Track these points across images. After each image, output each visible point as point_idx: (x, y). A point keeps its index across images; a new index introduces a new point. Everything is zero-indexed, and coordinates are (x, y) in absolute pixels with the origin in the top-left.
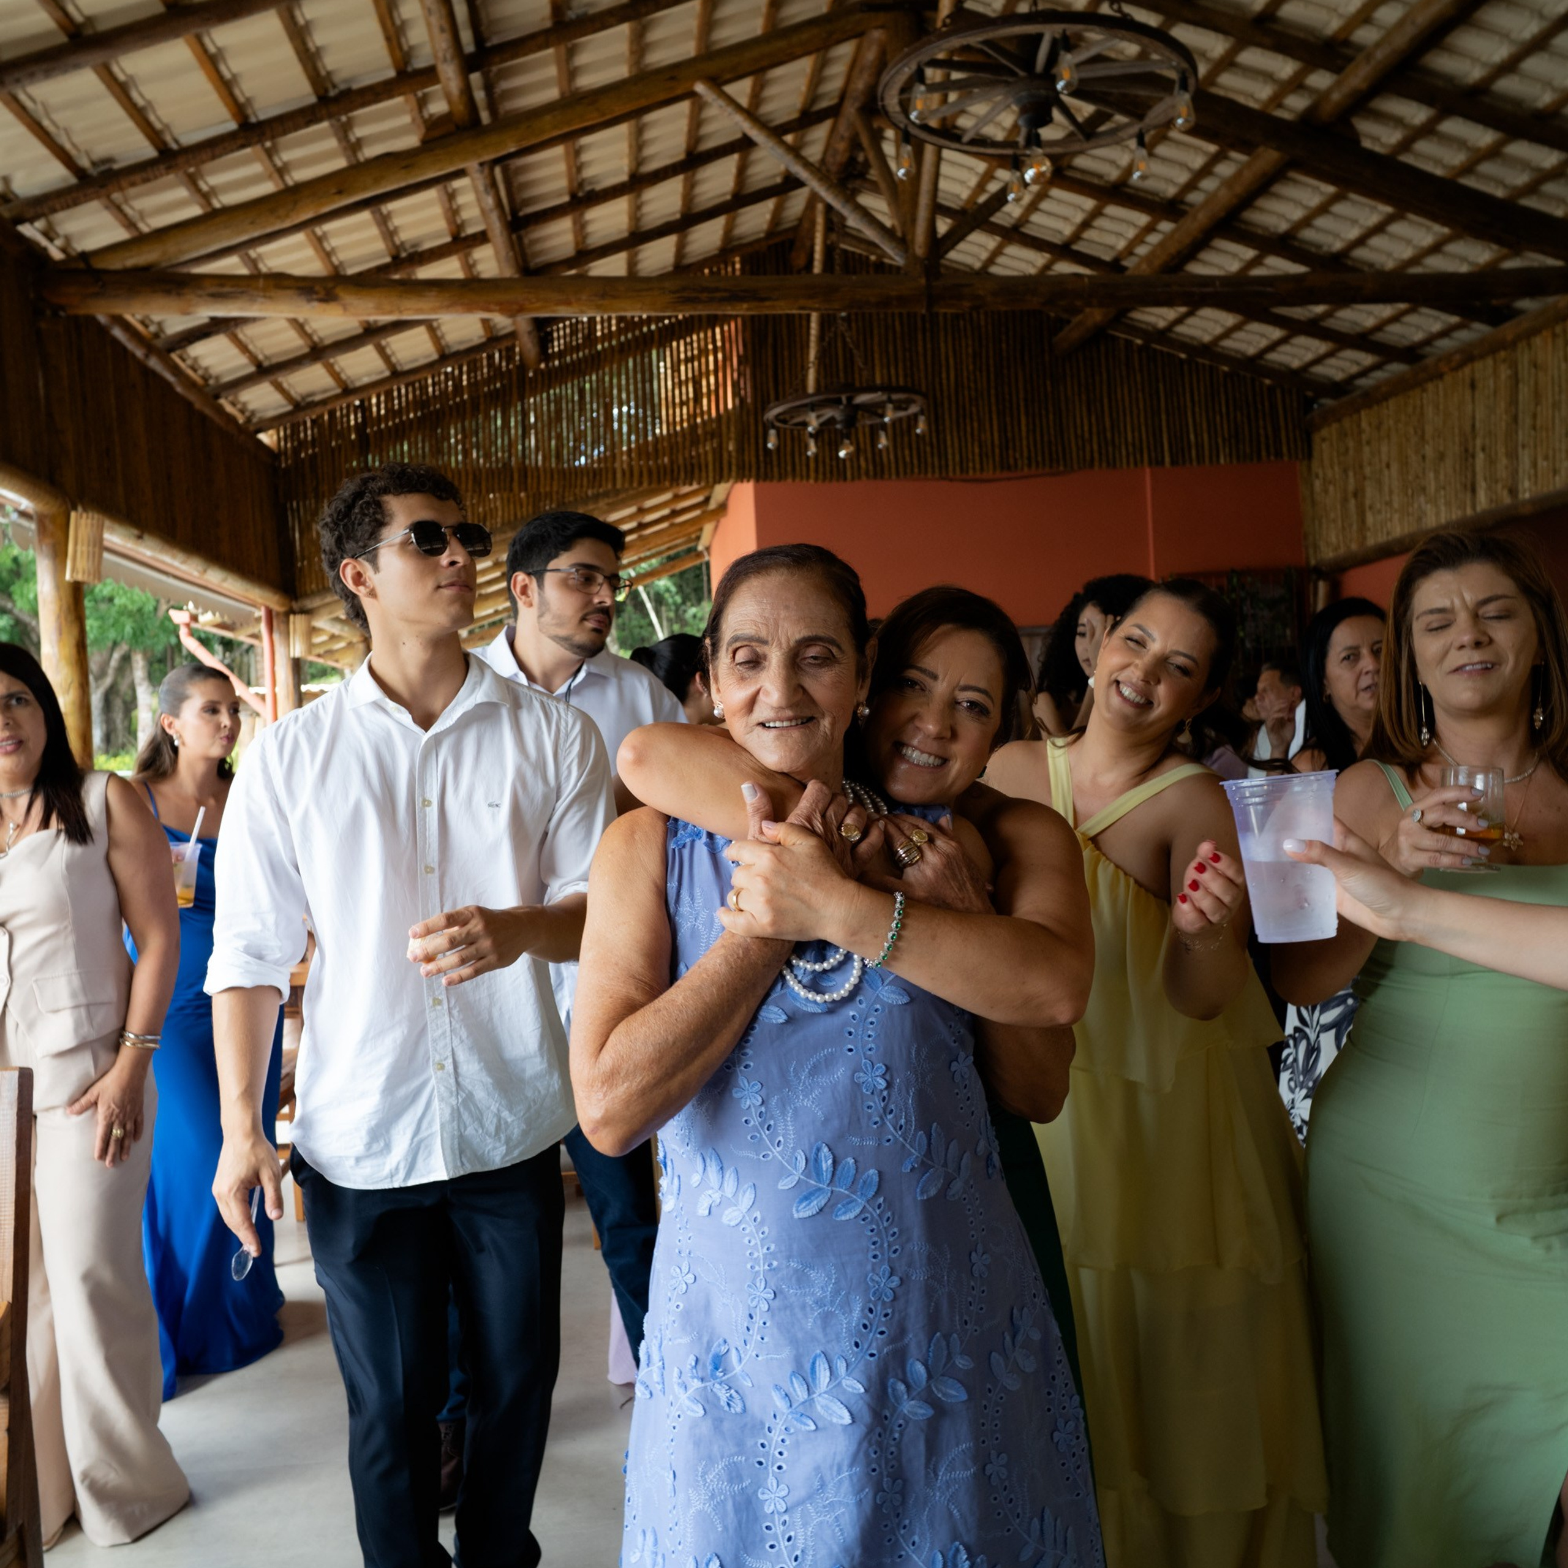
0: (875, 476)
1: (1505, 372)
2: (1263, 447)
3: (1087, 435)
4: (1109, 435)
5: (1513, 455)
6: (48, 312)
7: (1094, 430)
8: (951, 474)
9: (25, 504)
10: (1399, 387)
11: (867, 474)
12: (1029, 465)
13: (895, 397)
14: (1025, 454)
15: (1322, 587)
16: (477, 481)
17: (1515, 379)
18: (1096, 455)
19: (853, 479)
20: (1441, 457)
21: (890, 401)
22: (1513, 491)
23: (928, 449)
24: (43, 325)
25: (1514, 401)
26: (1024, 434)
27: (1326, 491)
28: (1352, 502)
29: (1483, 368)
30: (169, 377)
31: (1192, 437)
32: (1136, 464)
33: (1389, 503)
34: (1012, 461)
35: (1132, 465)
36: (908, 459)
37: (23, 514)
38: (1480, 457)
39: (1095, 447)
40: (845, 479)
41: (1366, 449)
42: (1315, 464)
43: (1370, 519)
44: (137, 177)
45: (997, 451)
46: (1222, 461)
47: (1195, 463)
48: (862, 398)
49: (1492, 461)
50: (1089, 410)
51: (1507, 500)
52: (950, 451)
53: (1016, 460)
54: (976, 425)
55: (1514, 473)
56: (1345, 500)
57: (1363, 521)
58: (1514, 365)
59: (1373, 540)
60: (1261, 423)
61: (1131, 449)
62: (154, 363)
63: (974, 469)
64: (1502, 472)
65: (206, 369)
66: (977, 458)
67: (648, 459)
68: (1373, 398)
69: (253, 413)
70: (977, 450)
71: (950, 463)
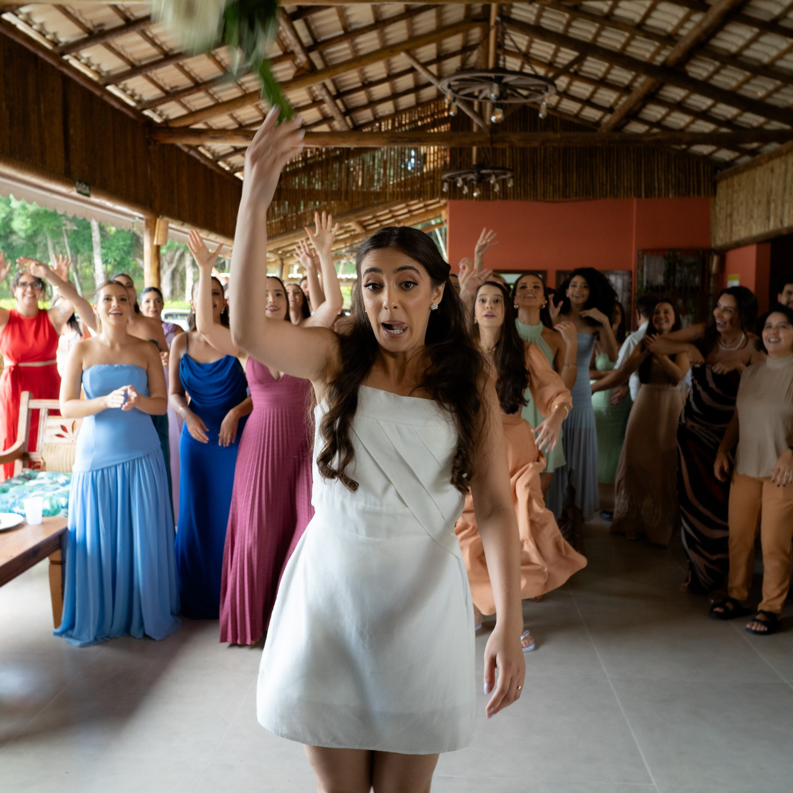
0: (503, 199)
1: (783, 167)
2: (691, 190)
3: (605, 182)
4: (615, 183)
5: (783, 205)
6: (153, 143)
7: (609, 180)
8: (539, 199)
9: (141, 216)
10: (748, 167)
11: (500, 198)
12: (576, 196)
13: (496, 171)
14: (574, 190)
15: (716, 258)
16: (326, 195)
17: (786, 170)
18: (609, 192)
19: (493, 200)
20: (760, 202)
21: (494, 173)
22: (782, 222)
23: (529, 187)
24: (151, 148)
25: (785, 181)
26: (574, 181)
27: (720, 212)
28: (729, 220)
29: (776, 163)
30: (198, 157)
31: (656, 185)
32: (627, 197)
33: (741, 222)
34: (568, 194)
35: (626, 197)
36: (519, 191)
37: (140, 218)
38: (772, 205)
39: (608, 188)
40: (489, 199)
41: (735, 195)
42: (717, 198)
43: (734, 229)
44: (186, 93)
45: (561, 189)
46: (671, 196)
47: (657, 196)
48: (484, 171)
49: (776, 207)
50: (607, 171)
51: (779, 226)
52: (539, 188)
53: (569, 194)
54: (552, 177)
55: (783, 213)
56: (726, 218)
57: (731, 230)
58: (786, 164)
59: (736, 238)
60: (691, 178)
61: (626, 190)
62: (192, 153)
63: (550, 197)
64: (779, 213)
65: (214, 150)
66: (551, 192)
68: (738, 171)
69: (234, 165)
70: (551, 188)
71: (539, 193)
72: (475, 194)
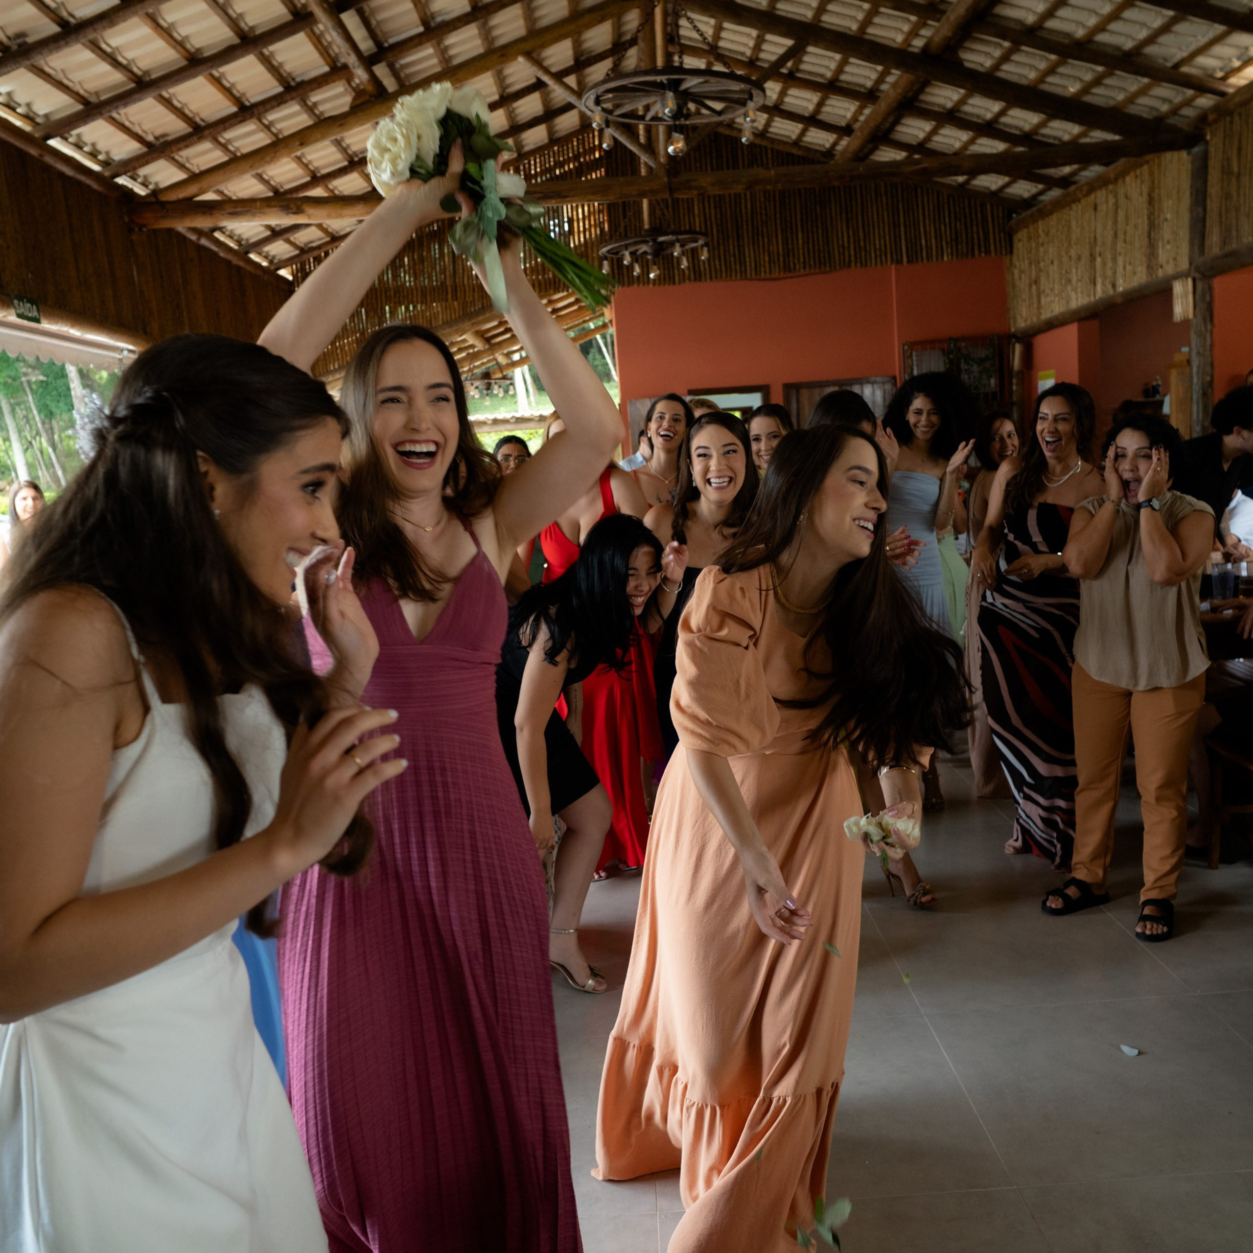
0: (695, 280)
1: (1112, 201)
2: (976, 247)
3: (846, 244)
4: (862, 243)
5: (1114, 260)
6: (136, 229)
7: (852, 240)
8: (748, 276)
9: (131, 347)
10: (1058, 205)
11: (689, 279)
12: (804, 268)
13: (680, 237)
14: (802, 260)
15: (1018, 348)
16: (424, 294)
17: (1117, 206)
18: (853, 258)
19: (680, 283)
20: (1079, 258)
21: (678, 240)
22: (1114, 286)
23: (732, 259)
24: (134, 237)
25: (1115, 222)
26: (801, 246)
27: (1020, 278)
28: (1034, 287)
29: (1100, 195)
30: (214, 248)
31: (923, 242)
32: (882, 264)
33: (1052, 290)
34: (792, 265)
35: (879, 265)
36: (718, 267)
37: (130, 351)
38: (1099, 260)
39: (852, 252)
40: (674, 283)
41: (1041, 249)
42: (1015, 257)
43: (1043, 301)
44: (182, 145)
45: (781, 259)
46: (945, 259)
47: (925, 261)
48: (661, 239)
49: (1104, 264)
50: (848, 227)
51: (1111, 292)
52: (748, 260)
53: (794, 264)
54: (766, 240)
55: (1115, 273)
56: (1030, 286)
57: (1039, 302)
58: (1116, 196)
59: (1046, 315)
60: (975, 229)
61: (878, 253)
62: (204, 242)
63: (765, 272)
64: (1109, 273)
65: (239, 235)
66: (767, 265)
67: (538, 275)
68: (1044, 213)
69: (274, 257)
70: (767, 259)
71: (748, 268)
72: (652, 276)
